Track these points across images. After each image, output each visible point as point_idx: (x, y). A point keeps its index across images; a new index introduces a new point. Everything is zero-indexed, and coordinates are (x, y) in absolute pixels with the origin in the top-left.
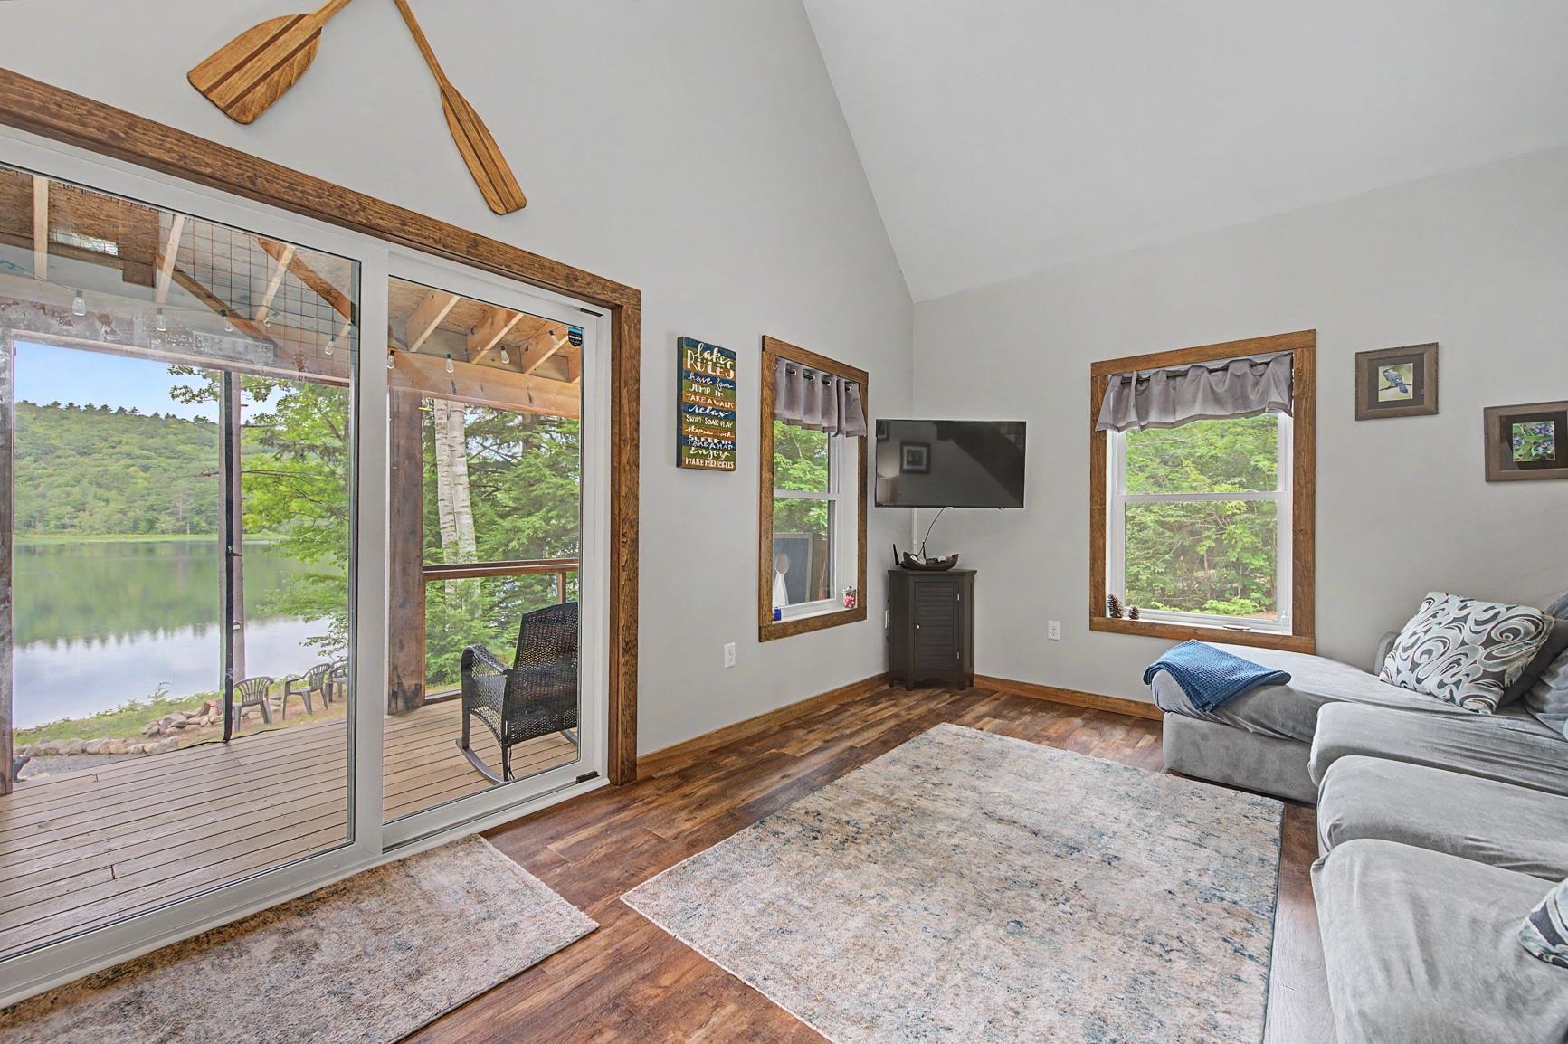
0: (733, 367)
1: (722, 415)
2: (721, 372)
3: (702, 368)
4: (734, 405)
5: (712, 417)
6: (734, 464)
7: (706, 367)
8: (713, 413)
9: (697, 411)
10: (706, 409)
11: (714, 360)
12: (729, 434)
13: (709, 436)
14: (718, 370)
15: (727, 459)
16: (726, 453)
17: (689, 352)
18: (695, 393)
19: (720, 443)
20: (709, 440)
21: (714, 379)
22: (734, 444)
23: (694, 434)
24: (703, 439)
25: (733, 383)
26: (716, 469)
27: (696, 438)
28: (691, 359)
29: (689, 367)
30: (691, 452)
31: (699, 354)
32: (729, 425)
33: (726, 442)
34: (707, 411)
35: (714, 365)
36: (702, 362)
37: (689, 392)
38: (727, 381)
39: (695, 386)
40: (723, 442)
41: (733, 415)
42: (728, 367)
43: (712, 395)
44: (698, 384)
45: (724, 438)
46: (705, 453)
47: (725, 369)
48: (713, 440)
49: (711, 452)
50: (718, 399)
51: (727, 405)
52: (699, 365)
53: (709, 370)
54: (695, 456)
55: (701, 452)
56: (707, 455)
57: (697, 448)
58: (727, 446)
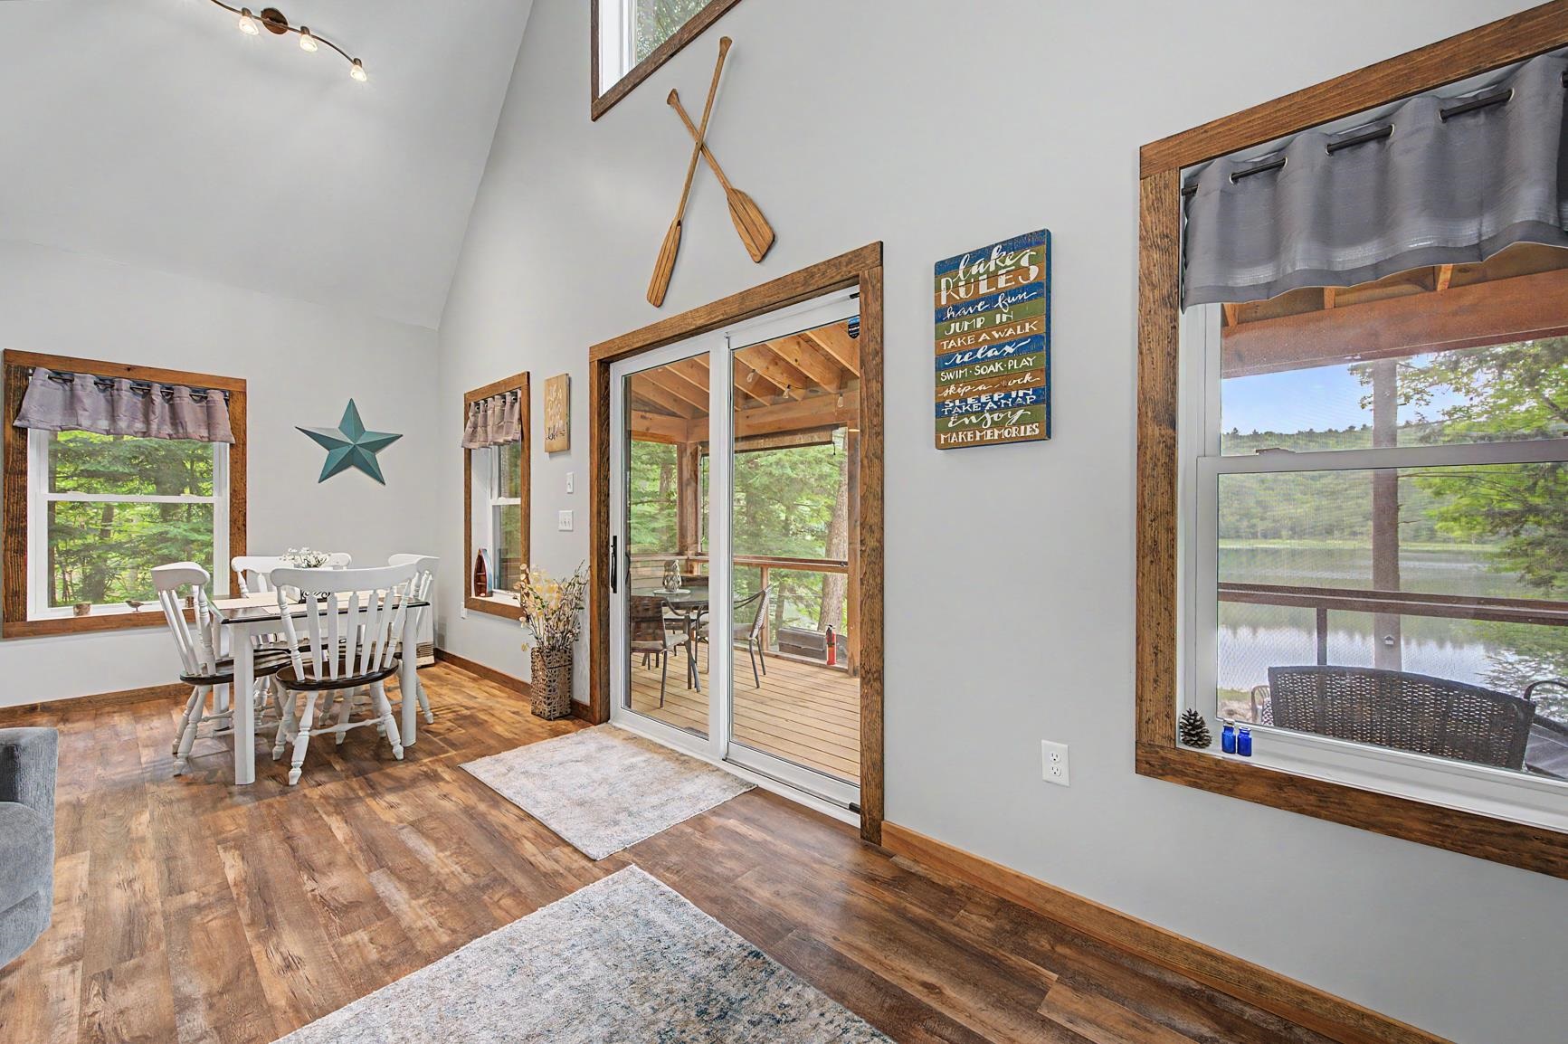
1: (1009, 349)
2: (1006, 281)
3: (969, 292)
5: (986, 361)
6: (1049, 426)
7: (977, 287)
8: (990, 354)
9: (958, 361)
10: (975, 352)
11: (992, 268)
12: (1028, 378)
13: (984, 392)
14: (1002, 283)
15: (1021, 421)
16: (1020, 412)
17: (946, 282)
18: (957, 336)
19: (1007, 396)
20: (983, 399)
21: (991, 299)
22: (1043, 390)
23: (953, 397)
24: (970, 401)
26: (1001, 441)
27: (957, 402)
28: (948, 289)
29: (944, 302)
30: (950, 425)
31: (961, 274)
32: (1026, 361)
33: (1021, 394)
34: (979, 355)
35: (993, 277)
36: (968, 283)
37: (947, 336)
39: (956, 327)
40: (1014, 394)
41: (1041, 343)
42: (1024, 262)
43: (989, 326)
44: (960, 319)
45: (1018, 387)
46: (974, 421)
47: (1019, 270)
48: (992, 397)
49: (987, 415)
50: (1002, 327)
51: (1023, 328)
52: (962, 291)
53: (983, 288)
54: (956, 430)
55: (967, 421)
56: (979, 424)
57: (961, 415)
58: (1024, 398)
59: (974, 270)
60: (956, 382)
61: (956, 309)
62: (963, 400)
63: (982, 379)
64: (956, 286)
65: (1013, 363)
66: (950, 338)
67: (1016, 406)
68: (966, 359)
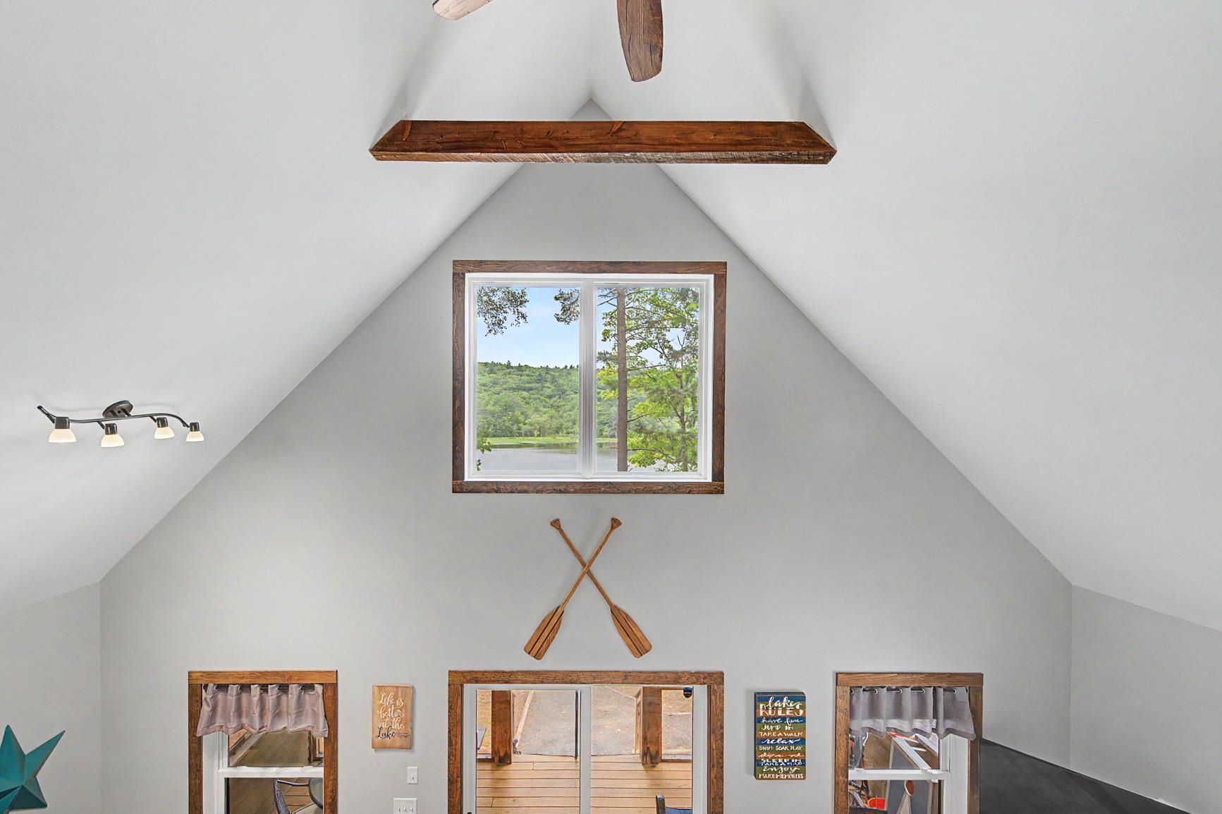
0: (803, 707)
1: (791, 742)
2: (790, 713)
3: (772, 713)
4: (804, 734)
5: (781, 744)
6: (804, 775)
7: (777, 713)
8: (783, 742)
9: (768, 743)
10: (776, 740)
11: (784, 706)
12: (799, 755)
13: (779, 758)
14: (788, 713)
15: (796, 772)
16: (795, 769)
17: (761, 705)
18: (767, 731)
19: (790, 761)
20: (780, 761)
21: (783, 719)
22: (804, 761)
23: (765, 758)
24: (774, 761)
25: (803, 719)
26: (787, 780)
27: (768, 760)
28: (764, 710)
29: (761, 714)
30: (764, 770)
31: (770, 704)
32: (799, 748)
33: (796, 761)
34: (778, 741)
35: (784, 710)
36: (773, 709)
37: (761, 731)
38: (796, 718)
39: (766, 727)
40: (793, 761)
41: (803, 741)
42: (798, 707)
43: (782, 730)
44: (769, 724)
45: (794, 758)
46: (776, 770)
47: (795, 709)
48: (783, 761)
49: (781, 768)
50: (788, 732)
51: (797, 734)
52: (770, 712)
53: (780, 713)
54: (767, 773)
55: (772, 770)
56: (778, 771)
57: (769, 767)
58: (797, 763)
59: (776, 705)
60: (767, 751)
61: (767, 719)
62: (771, 760)
63: (780, 752)
64: (767, 709)
65: (792, 748)
66: (764, 731)
67: (794, 766)
68: (772, 742)
